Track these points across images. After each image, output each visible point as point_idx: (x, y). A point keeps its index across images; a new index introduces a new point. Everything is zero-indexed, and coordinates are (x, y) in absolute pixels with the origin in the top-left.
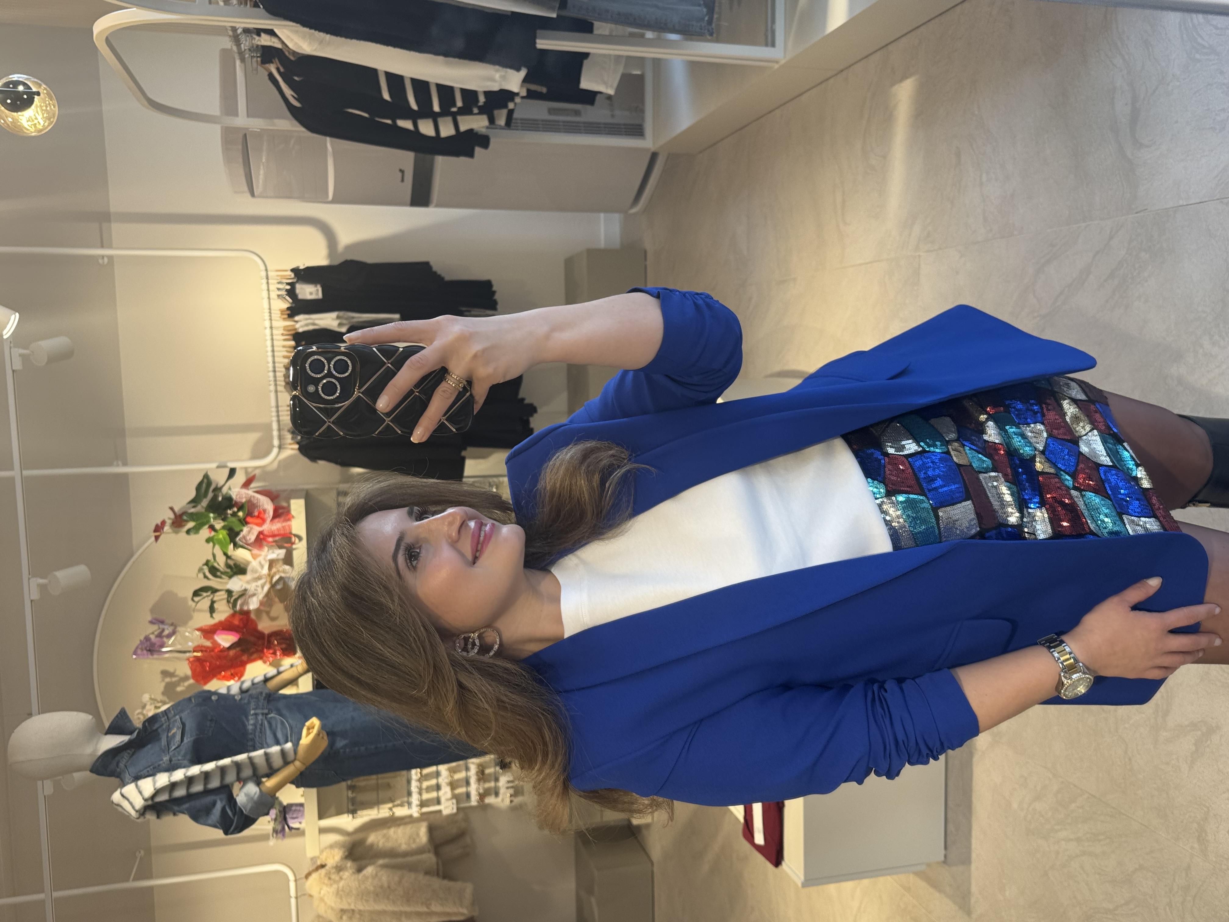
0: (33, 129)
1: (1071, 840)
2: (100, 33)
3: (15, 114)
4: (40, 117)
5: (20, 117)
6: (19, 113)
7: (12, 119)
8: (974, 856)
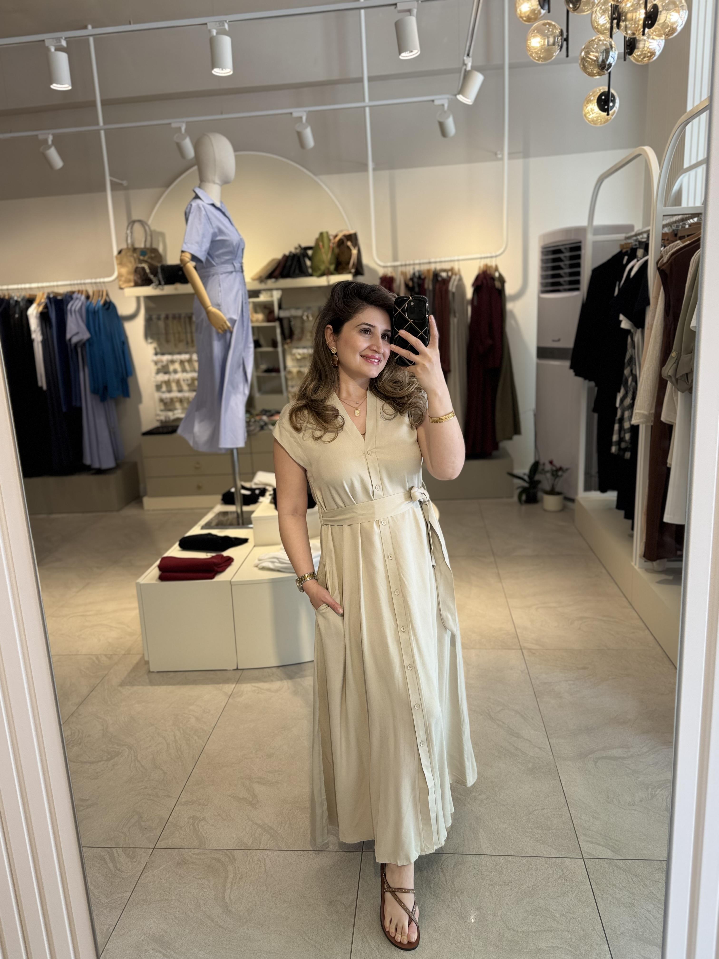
0: (586, 111)
1: (175, 738)
2: (644, 151)
3: (596, 101)
4: (594, 115)
5: (594, 104)
6: (596, 104)
7: (593, 100)
8: (156, 687)
